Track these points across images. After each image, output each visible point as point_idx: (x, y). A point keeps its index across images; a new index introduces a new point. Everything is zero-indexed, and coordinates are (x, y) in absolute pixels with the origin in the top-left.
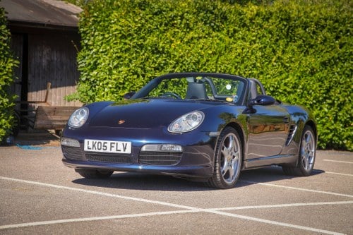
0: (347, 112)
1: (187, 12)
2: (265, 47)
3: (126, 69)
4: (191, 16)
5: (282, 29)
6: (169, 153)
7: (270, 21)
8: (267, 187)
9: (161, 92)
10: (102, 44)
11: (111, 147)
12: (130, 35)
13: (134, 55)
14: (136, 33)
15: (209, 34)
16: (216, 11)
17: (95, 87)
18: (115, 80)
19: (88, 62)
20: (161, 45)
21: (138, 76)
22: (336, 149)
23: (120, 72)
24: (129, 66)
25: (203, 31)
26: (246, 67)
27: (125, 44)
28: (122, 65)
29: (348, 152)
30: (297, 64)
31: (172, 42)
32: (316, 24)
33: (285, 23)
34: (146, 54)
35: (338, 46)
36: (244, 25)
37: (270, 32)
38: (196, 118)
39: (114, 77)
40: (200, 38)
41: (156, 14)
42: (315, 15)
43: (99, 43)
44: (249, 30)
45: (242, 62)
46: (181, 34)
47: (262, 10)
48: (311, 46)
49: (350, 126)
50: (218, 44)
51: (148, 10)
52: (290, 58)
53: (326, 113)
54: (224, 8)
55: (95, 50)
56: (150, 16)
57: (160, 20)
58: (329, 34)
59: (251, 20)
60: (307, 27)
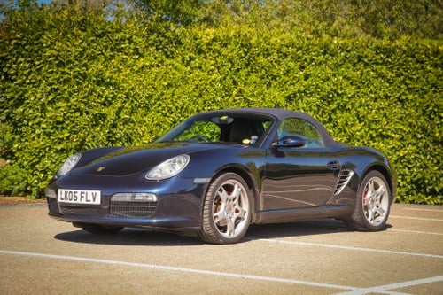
1: (136, 35)
2: (225, 78)
3: (65, 104)
4: (140, 40)
5: (242, 57)
7: (229, 47)
9: (109, 133)
10: (30, 73)
12: (70, 62)
13: (76, 87)
14: (77, 60)
15: (162, 62)
16: (169, 34)
17: (20, 127)
18: (50, 118)
19: (8, 96)
20: (108, 74)
21: (81, 114)
23: (56, 109)
24: (69, 101)
25: (155, 58)
26: (205, 102)
27: (63, 73)
28: (59, 100)
30: (260, 99)
31: (120, 71)
32: (279, 52)
33: (246, 50)
34: (90, 86)
35: (302, 77)
36: (201, 52)
37: (230, 60)
39: (49, 115)
40: (153, 66)
41: (99, 36)
42: (276, 42)
43: (25, 72)
44: (205, 58)
45: (201, 96)
48: (274, 78)
50: (173, 74)
51: (89, 30)
52: (253, 91)
54: (178, 31)
55: (19, 81)
56: (92, 38)
57: (105, 44)
58: (292, 64)
59: (208, 44)
60: (269, 55)
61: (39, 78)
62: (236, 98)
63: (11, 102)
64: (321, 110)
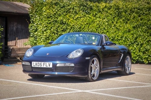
0: (144, 47)
1: (75, 7)
3: (50, 31)
4: (77, 8)
5: (116, 13)
6: (68, 67)
7: (111, 10)
8: (111, 80)
10: (39, 21)
11: (44, 65)
12: (51, 17)
13: (53, 25)
14: (53, 16)
15: (85, 16)
16: (87, 6)
17: (36, 39)
18: (45, 36)
19: (33, 28)
20: (64, 20)
21: (55, 34)
22: (140, 63)
23: (47, 32)
24: (51, 30)
25: (82, 14)
26: (101, 29)
27: (49, 20)
28: (48, 30)
29: (145, 65)
30: (122, 28)
31: (69, 19)
32: (130, 11)
33: (117, 10)
34: (58, 25)
35: (140, 20)
36: (100, 12)
37: (111, 14)
38: (80, 52)
40: (81, 17)
41: (62, 7)
42: (130, 7)
44: (102, 14)
45: (99, 27)
46: (73, 16)
47: (108, 5)
48: (128, 20)
49: (146, 53)
50: (89, 20)
51: (58, 6)
52: (120, 25)
53: (135, 48)
54: (91, 5)
55: (36, 23)
56: (60, 8)
57: (64, 10)
58: (136, 15)
59: (103, 9)
60: (126, 12)
61: (42, 22)
62: (113, 28)
63: (34, 30)
64: (147, 31)
